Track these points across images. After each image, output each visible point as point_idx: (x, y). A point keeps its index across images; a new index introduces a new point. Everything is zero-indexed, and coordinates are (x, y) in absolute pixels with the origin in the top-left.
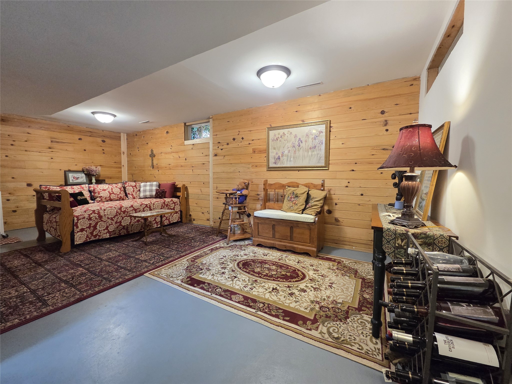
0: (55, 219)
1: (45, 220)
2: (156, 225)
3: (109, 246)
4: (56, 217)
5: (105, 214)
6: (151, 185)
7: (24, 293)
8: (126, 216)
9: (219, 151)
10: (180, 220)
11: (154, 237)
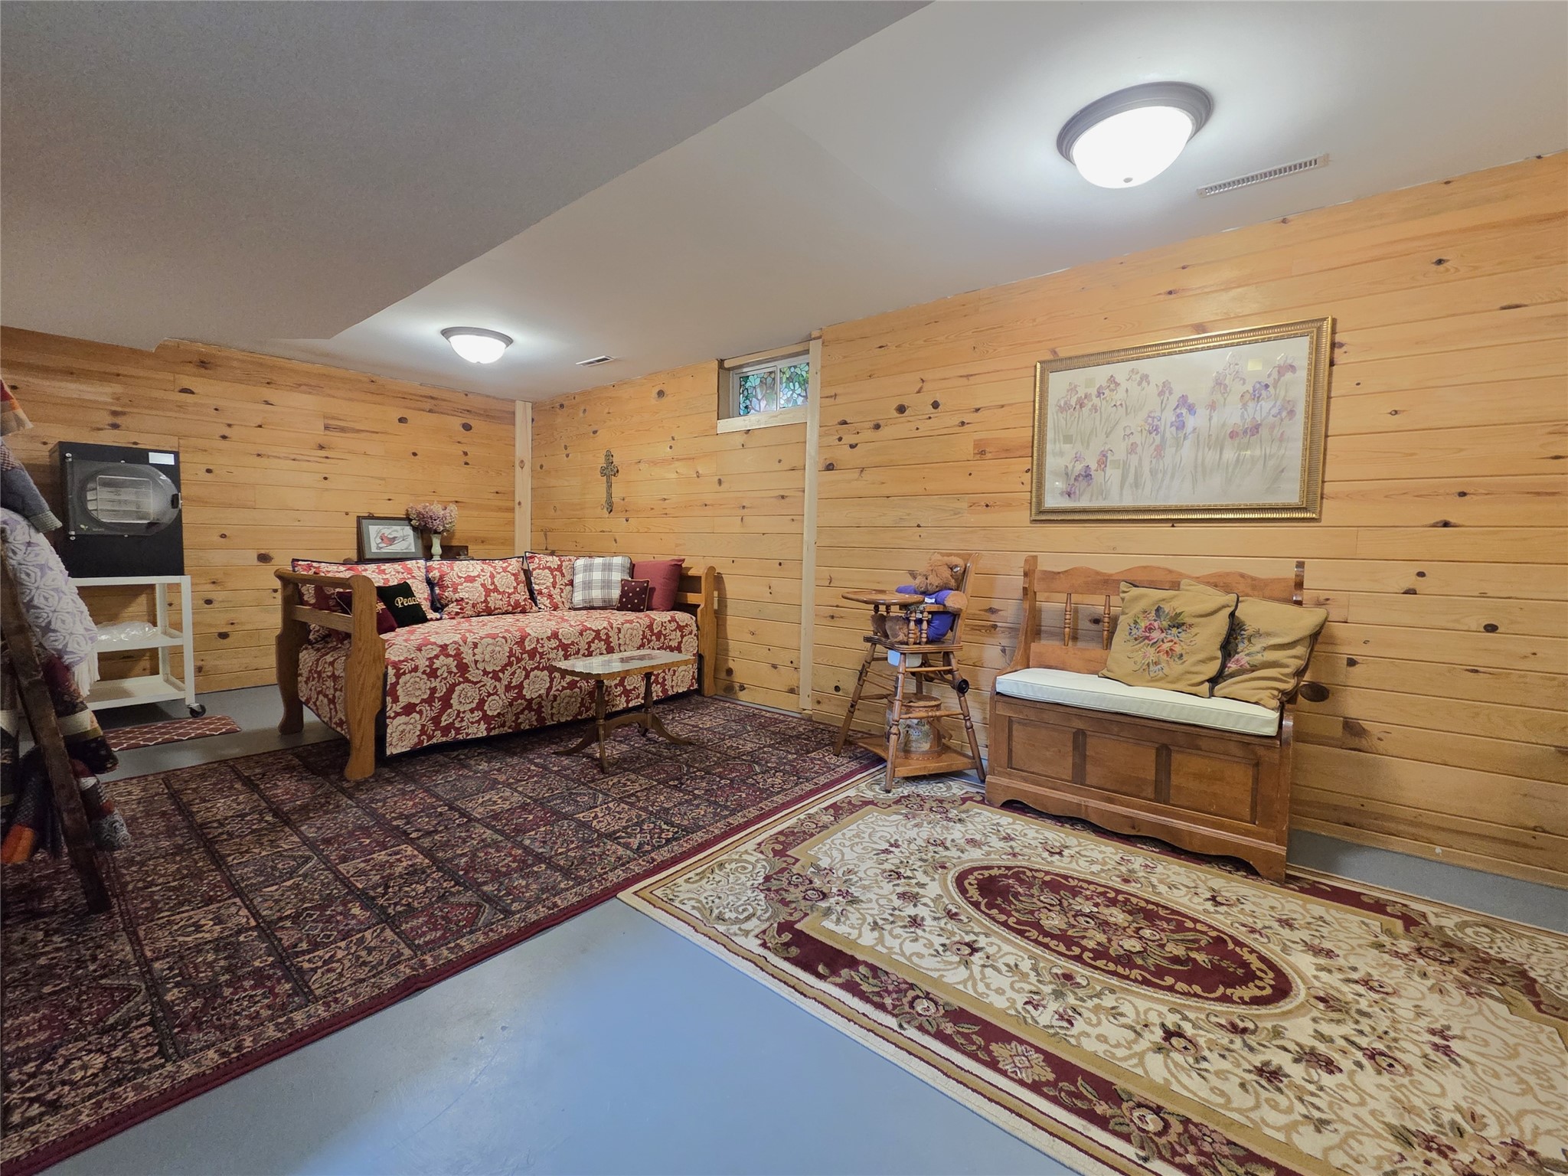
0: (331, 668)
1: (304, 670)
2: (623, 699)
3: (486, 769)
4: (335, 662)
5: (477, 658)
6: (607, 568)
7: (239, 932)
8: (537, 668)
9: (843, 453)
10: (696, 686)
11: (621, 742)
